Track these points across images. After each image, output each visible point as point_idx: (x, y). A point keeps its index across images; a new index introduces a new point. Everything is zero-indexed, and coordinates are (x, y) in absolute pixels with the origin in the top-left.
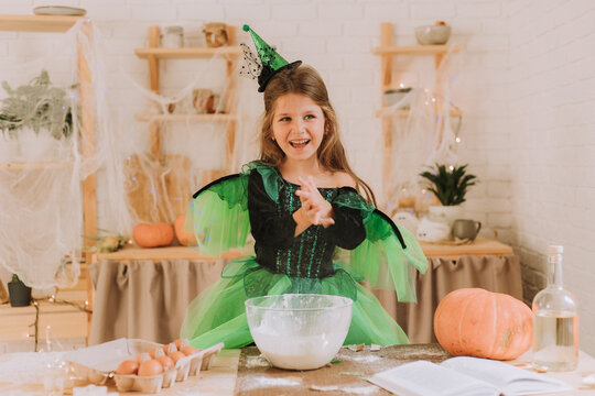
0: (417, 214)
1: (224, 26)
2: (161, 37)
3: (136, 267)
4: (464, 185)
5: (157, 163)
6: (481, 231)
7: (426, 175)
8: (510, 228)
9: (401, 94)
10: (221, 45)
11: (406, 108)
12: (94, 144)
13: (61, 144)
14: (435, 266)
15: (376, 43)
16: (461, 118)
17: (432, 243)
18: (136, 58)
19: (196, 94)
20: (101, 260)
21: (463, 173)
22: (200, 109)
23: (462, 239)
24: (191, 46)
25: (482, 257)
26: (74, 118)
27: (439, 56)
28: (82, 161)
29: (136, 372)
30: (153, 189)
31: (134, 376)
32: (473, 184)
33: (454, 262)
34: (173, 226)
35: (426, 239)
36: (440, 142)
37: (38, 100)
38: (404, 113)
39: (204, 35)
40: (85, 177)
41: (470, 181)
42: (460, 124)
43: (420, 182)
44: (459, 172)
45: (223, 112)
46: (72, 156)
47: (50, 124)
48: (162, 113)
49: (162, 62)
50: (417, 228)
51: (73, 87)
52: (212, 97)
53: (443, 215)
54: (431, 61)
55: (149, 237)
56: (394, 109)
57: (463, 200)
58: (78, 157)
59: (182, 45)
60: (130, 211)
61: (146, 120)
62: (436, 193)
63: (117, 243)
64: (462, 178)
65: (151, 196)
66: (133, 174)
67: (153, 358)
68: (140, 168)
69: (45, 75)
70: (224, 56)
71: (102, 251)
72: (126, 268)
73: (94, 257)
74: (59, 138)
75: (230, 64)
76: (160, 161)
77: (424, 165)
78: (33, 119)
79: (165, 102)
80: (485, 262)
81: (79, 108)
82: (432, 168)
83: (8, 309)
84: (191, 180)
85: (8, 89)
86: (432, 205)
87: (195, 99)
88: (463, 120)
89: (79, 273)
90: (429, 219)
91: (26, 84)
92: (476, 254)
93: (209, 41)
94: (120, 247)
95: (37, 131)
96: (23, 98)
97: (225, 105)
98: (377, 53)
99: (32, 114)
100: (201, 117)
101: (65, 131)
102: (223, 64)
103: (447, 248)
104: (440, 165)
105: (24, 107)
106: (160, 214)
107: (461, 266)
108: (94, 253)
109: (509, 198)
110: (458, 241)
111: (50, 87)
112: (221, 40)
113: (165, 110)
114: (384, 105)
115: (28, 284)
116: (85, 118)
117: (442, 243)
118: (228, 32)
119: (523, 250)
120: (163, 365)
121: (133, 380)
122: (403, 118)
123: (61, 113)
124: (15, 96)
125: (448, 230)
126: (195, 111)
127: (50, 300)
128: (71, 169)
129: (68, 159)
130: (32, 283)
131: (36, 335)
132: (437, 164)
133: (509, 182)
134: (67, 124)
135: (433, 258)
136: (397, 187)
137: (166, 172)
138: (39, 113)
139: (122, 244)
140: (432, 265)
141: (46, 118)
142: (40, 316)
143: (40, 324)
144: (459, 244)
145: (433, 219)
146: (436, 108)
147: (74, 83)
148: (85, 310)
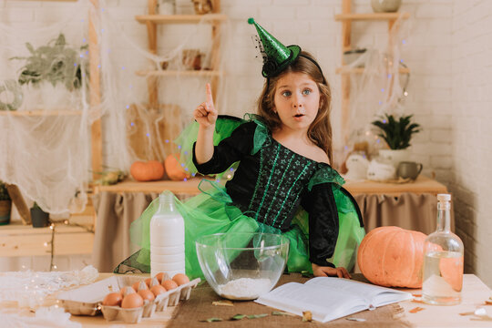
0: (369, 156)
2: (158, 6)
3: (130, 197)
4: (409, 132)
5: (153, 111)
6: (422, 172)
7: (377, 123)
8: (450, 169)
9: (357, 55)
10: (205, 12)
11: (361, 66)
12: (101, 95)
13: (72, 96)
14: (380, 201)
15: (339, 11)
16: (408, 75)
17: (379, 182)
18: (136, 23)
19: (185, 54)
20: (102, 190)
21: (408, 122)
22: (188, 67)
23: (404, 178)
24: (183, 13)
25: (420, 194)
26: (83, 73)
27: (392, 22)
28: (89, 109)
29: (119, 304)
30: (148, 133)
31: (117, 308)
32: (417, 131)
33: (396, 198)
34: (163, 164)
35: (375, 178)
36: (390, 95)
37: (54, 58)
38: (360, 70)
39: (192, 4)
40: (91, 122)
41: (414, 129)
42: (408, 81)
43: (372, 130)
44: (405, 121)
45: (207, 69)
46: (81, 104)
47: (63, 78)
48: (157, 69)
49: (159, 27)
50: (366, 169)
51: (83, 48)
52: (199, 57)
53: (390, 158)
54: (385, 25)
55: (143, 172)
56: (351, 67)
57: (408, 145)
58: (86, 105)
59: (175, 12)
60: (129, 151)
61: (144, 75)
62: (386, 140)
63: (116, 178)
64: (407, 127)
65: (147, 138)
66: (132, 119)
67: (137, 291)
68: (138, 115)
69: (61, 39)
70: (209, 22)
71: (104, 184)
72: (122, 198)
73: (96, 190)
74: (71, 90)
75: (214, 29)
76: (154, 108)
77: (375, 115)
78: (49, 74)
79: (159, 60)
80: (423, 199)
81: (87, 65)
82: (382, 117)
83: (31, 230)
84: (181, 126)
85: (31, 49)
86: (383, 148)
87: (185, 58)
88: (412, 77)
89: (86, 202)
90: (377, 161)
91: (45, 45)
92: (415, 192)
93: (197, 9)
94: (119, 181)
95: (54, 85)
96: (44, 56)
97: (209, 63)
98: (338, 19)
99: (49, 70)
100: (189, 73)
101: (75, 84)
102: (209, 28)
103: (391, 186)
104: (389, 114)
105: (42, 64)
106: (155, 153)
107: (402, 202)
108: (98, 185)
109: (450, 143)
110: (401, 180)
111: (66, 47)
112: (207, 8)
113: (159, 67)
114: (346, 63)
115: (45, 210)
116: (92, 73)
117: (388, 182)
118: (213, 1)
119: (460, 188)
120: (144, 298)
121: (117, 311)
122: (358, 74)
123: (73, 69)
124: (37, 55)
125: (393, 171)
126: (184, 68)
127: (66, 222)
128: (80, 115)
129: (78, 108)
130: (49, 208)
131: (52, 252)
132: (386, 115)
133: (450, 129)
134: (77, 78)
135: (378, 194)
136: (353, 134)
137: (160, 119)
138: (55, 70)
139: (121, 178)
140: (377, 200)
141: (60, 73)
142: (55, 236)
143: (55, 242)
144: (402, 183)
145: (381, 162)
146: (387, 67)
147: (84, 45)
148: (92, 232)
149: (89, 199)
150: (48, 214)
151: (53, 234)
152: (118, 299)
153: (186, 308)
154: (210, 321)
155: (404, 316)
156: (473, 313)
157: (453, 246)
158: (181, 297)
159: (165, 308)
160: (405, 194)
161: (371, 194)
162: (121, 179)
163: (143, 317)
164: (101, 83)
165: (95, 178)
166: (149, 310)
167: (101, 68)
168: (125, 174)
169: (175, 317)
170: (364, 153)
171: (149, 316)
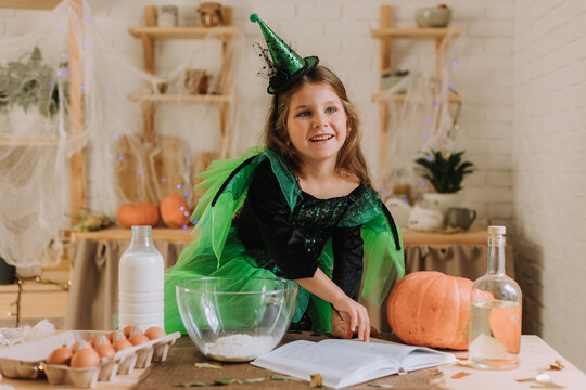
0: (411, 202)
1: (220, 6)
2: (156, 17)
4: (461, 173)
5: (147, 144)
6: (476, 222)
7: (422, 161)
9: (398, 78)
10: (213, 25)
11: (402, 92)
12: (83, 121)
13: (47, 123)
14: (424, 254)
15: (376, 26)
16: (460, 104)
17: (422, 231)
18: (131, 38)
19: (188, 75)
20: (80, 237)
21: (459, 160)
22: (192, 90)
23: (454, 227)
24: (188, 26)
25: (473, 246)
26: (61, 95)
27: (439, 40)
28: (68, 138)
29: (68, 362)
30: (141, 170)
31: (65, 367)
32: (470, 172)
34: (159, 208)
35: (418, 227)
36: (438, 127)
37: (24, 76)
38: (401, 97)
39: (198, 15)
40: (70, 155)
41: (467, 169)
42: (459, 111)
43: (416, 169)
44: (455, 158)
45: (215, 93)
46: (58, 133)
47: (37, 100)
49: (157, 43)
50: (408, 216)
51: (66, 65)
52: (205, 79)
53: (436, 203)
54: (431, 45)
55: (134, 217)
56: (390, 93)
57: (459, 189)
58: (63, 134)
59: (176, 24)
60: (117, 192)
61: (136, 100)
62: (433, 182)
63: (99, 223)
64: (456, 168)
65: (140, 177)
66: (121, 153)
67: (94, 346)
68: (128, 147)
69: (37, 54)
70: (218, 37)
71: (83, 229)
72: (104, 248)
73: (73, 238)
74: (46, 115)
75: (225, 45)
76: (149, 140)
77: (419, 151)
78: (19, 95)
79: (156, 81)
80: (476, 252)
81: (67, 85)
82: (427, 154)
84: (181, 162)
86: (429, 192)
87: (187, 80)
88: (464, 107)
89: (61, 253)
90: (421, 206)
91: (16, 61)
92: (468, 243)
93: (204, 21)
94: (103, 227)
95: (26, 108)
96: (14, 75)
97: (218, 87)
98: (375, 35)
99: (18, 91)
100: (191, 98)
101: (51, 108)
102: (218, 44)
103: (438, 237)
104: (436, 150)
105: (10, 83)
106: (148, 194)
107: (450, 255)
108: (76, 232)
109: (510, 188)
110: (450, 229)
111: (41, 63)
112: (215, 20)
113: (156, 90)
114: (384, 88)
115: (11, 262)
116: (72, 96)
117: (434, 231)
118: (223, 12)
119: (522, 242)
120: (101, 354)
121: (65, 372)
122: (399, 103)
123: (48, 90)
124: (5, 73)
125: (440, 218)
126: (187, 91)
127: (38, 279)
128: (56, 147)
129: (54, 137)
130: (16, 261)
131: (18, 314)
132: (433, 151)
133: (510, 172)
134: (53, 101)
135: (421, 246)
136: (392, 174)
137: (156, 152)
138: (26, 90)
139: (106, 223)
140: (420, 254)
141: (33, 94)
142: (22, 295)
143: (22, 303)
144: (451, 233)
145: (426, 207)
146: (433, 93)
147: (64, 61)
148: (67, 290)
149: (65, 250)
150: (14, 268)
151: (20, 293)
152: (67, 356)
153: (160, 371)
154: (187, 385)
155: (443, 382)
156: (534, 380)
157: (508, 293)
158: (154, 357)
159: (131, 370)
160: (455, 246)
161: (412, 246)
162: (105, 225)
163: (99, 380)
164: (83, 107)
165: (73, 224)
166: (108, 371)
167: (83, 90)
168: (112, 220)
169: (142, 381)
170: (404, 196)
171: (108, 379)
